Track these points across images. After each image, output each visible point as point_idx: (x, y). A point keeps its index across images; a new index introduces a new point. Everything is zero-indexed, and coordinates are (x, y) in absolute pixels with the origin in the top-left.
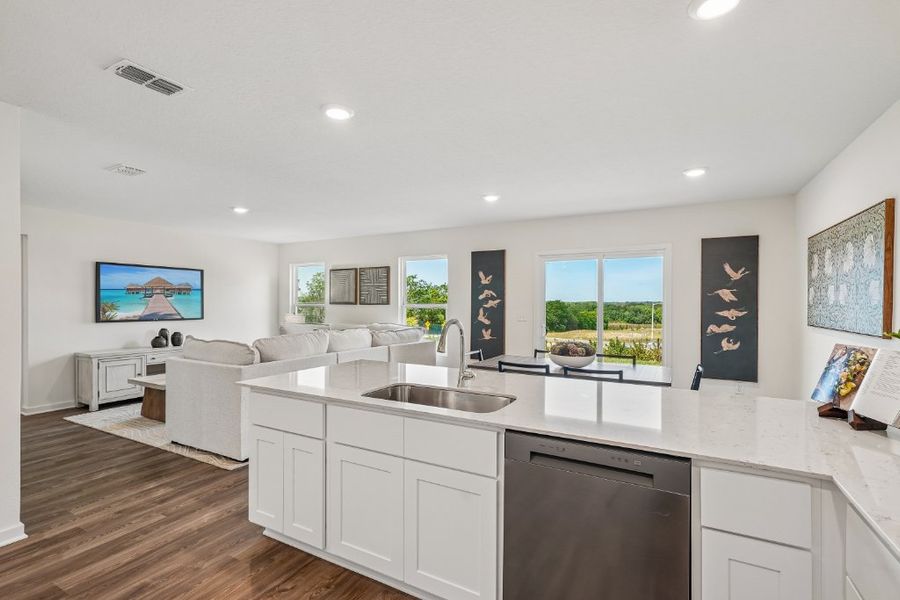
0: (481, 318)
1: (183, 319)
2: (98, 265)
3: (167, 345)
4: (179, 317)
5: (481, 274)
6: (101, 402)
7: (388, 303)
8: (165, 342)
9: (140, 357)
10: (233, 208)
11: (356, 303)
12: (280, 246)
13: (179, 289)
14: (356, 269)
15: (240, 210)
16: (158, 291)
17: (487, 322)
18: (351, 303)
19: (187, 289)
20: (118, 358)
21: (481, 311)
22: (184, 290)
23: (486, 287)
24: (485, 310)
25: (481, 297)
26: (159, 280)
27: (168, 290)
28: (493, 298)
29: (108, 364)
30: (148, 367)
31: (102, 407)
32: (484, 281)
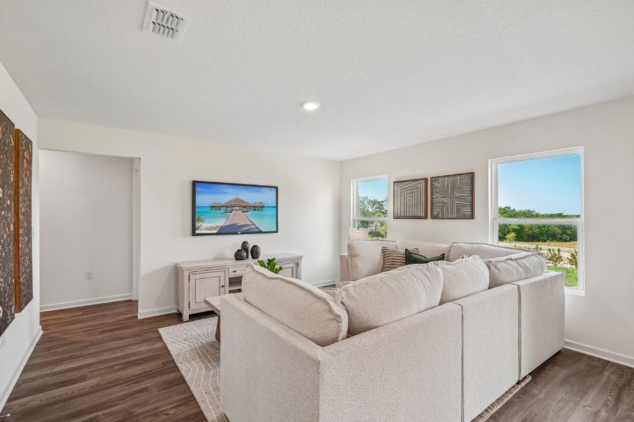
1: (260, 232)
2: (195, 183)
3: (247, 257)
4: (257, 230)
6: (191, 313)
7: (472, 217)
8: (245, 254)
9: (223, 269)
10: (302, 104)
11: (426, 217)
12: (341, 164)
13: (254, 207)
14: (426, 180)
15: (311, 107)
16: (237, 208)
18: (420, 218)
19: (261, 207)
20: (207, 270)
22: (259, 207)
26: (238, 200)
27: (244, 207)
29: (198, 277)
30: (230, 279)
31: (194, 317)
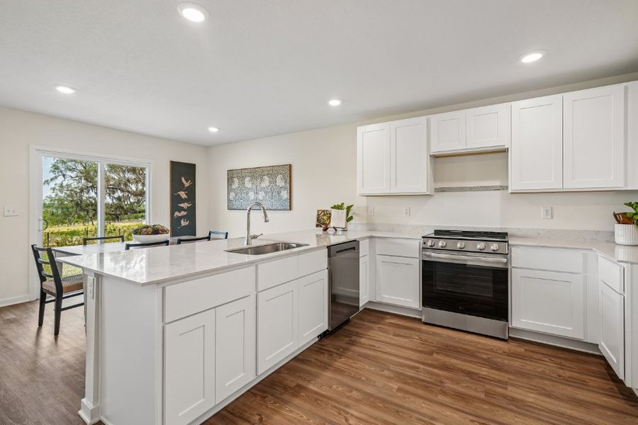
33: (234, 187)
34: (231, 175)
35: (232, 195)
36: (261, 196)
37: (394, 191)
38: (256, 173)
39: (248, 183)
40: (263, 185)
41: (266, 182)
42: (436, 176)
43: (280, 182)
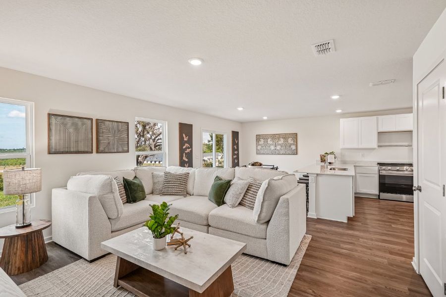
0: (184, 158)
5: (184, 135)
7: (128, 151)
11: (92, 152)
17: (186, 160)
21: (184, 155)
23: (186, 142)
24: (186, 154)
25: (184, 147)
28: (189, 148)
32: (185, 139)
33: (260, 143)
34: (258, 137)
35: (259, 147)
36: (278, 147)
37: (360, 147)
38: (275, 137)
39: (270, 141)
40: (280, 142)
41: (282, 141)
42: (379, 140)
43: (290, 141)
